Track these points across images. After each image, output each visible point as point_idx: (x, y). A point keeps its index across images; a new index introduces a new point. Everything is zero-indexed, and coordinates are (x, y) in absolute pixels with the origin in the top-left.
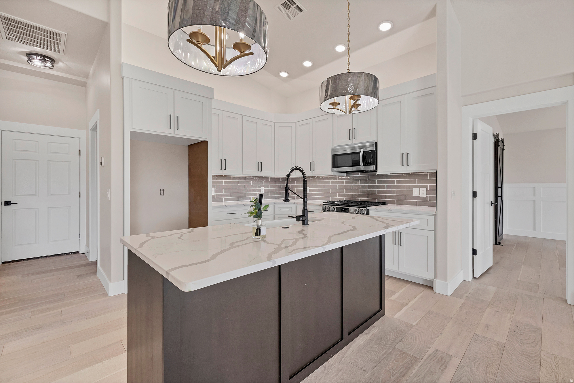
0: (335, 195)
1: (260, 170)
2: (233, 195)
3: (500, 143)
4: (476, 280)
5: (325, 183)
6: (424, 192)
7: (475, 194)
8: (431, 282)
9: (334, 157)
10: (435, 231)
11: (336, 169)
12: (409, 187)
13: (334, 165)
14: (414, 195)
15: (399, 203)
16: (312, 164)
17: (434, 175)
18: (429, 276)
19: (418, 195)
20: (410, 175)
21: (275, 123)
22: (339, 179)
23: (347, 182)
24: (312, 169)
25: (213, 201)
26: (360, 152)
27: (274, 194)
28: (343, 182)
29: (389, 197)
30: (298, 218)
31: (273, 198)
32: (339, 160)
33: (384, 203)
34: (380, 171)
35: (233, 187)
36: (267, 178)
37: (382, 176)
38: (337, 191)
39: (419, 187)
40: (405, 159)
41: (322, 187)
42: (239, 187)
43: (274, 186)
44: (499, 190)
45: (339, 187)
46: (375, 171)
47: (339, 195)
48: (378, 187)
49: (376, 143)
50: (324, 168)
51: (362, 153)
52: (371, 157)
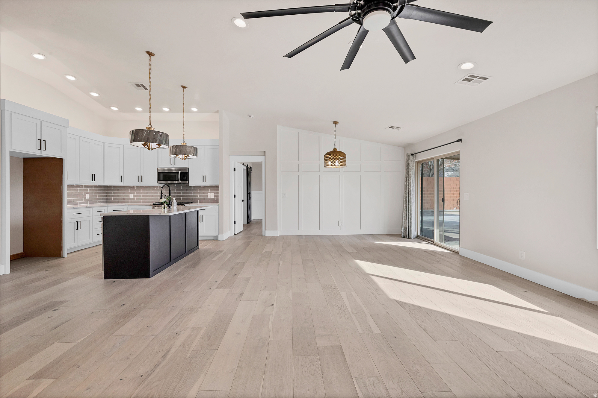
1: (93, 180)
2: (74, 200)
3: (249, 170)
4: (235, 235)
6: (213, 195)
7: (235, 196)
8: (217, 237)
9: (159, 174)
10: (219, 213)
11: (160, 182)
12: (206, 193)
13: (159, 179)
14: (208, 197)
15: (200, 202)
17: (218, 187)
18: (215, 234)
19: (210, 197)
20: (206, 187)
21: (104, 143)
24: (139, 181)
25: (68, 204)
27: (98, 199)
29: (195, 199)
31: (96, 203)
32: (164, 175)
33: (192, 202)
34: (190, 185)
37: (191, 187)
39: (211, 193)
40: (204, 178)
41: (146, 193)
43: (96, 193)
44: (249, 195)
46: (188, 184)
48: (188, 193)
49: (188, 168)
50: (152, 180)
51: (179, 174)
52: (185, 176)
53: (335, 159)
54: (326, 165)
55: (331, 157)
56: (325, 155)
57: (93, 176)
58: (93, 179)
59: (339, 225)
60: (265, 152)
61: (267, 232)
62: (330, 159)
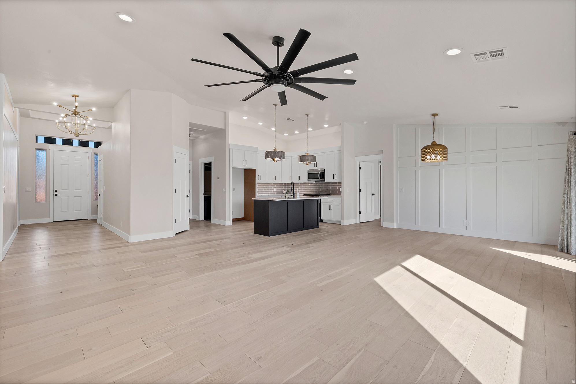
0: (310, 192)
2: (262, 192)
4: (361, 223)
5: (306, 186)
7: (360, 190)
8: (340, 222)
9: (309, 174)
10: (341, 203)
11: (310, 180)
12: (338, 188)
13: (309, 178)
15: (335, 195)
16: (299, 177)
18: (339, 220)
22: (312, 184)
23: (315, 186)
24: (299, 180)
26: (318, 173)
27: (281, 191)
28: (313, 186)
30: (292, 196)
31: (280, 193)
32: (311, 175)
33: (329, 195)
34: (326, 181)
35: (262, 188)
36: (277, 184)
37: (327, 183)
38: (311, 190)
40: (334, 176)
41: (304, 188)
42: (264, 188)
43: (280, 187)
45: (312, 188)
46: (324, 181)
47: (312, 192)
49: (325, 170)
50: (305, 179)
51: (319, 173)
52: (323, 175)
53: (432, 153)
54: (424, 159)
55: (430, 150)
56: (422, 149)
57: (275, 177)
58: (275, 179)
59: (465, 225)
60: (383, 150)
61: (384, 223)
62: (428, 153)
